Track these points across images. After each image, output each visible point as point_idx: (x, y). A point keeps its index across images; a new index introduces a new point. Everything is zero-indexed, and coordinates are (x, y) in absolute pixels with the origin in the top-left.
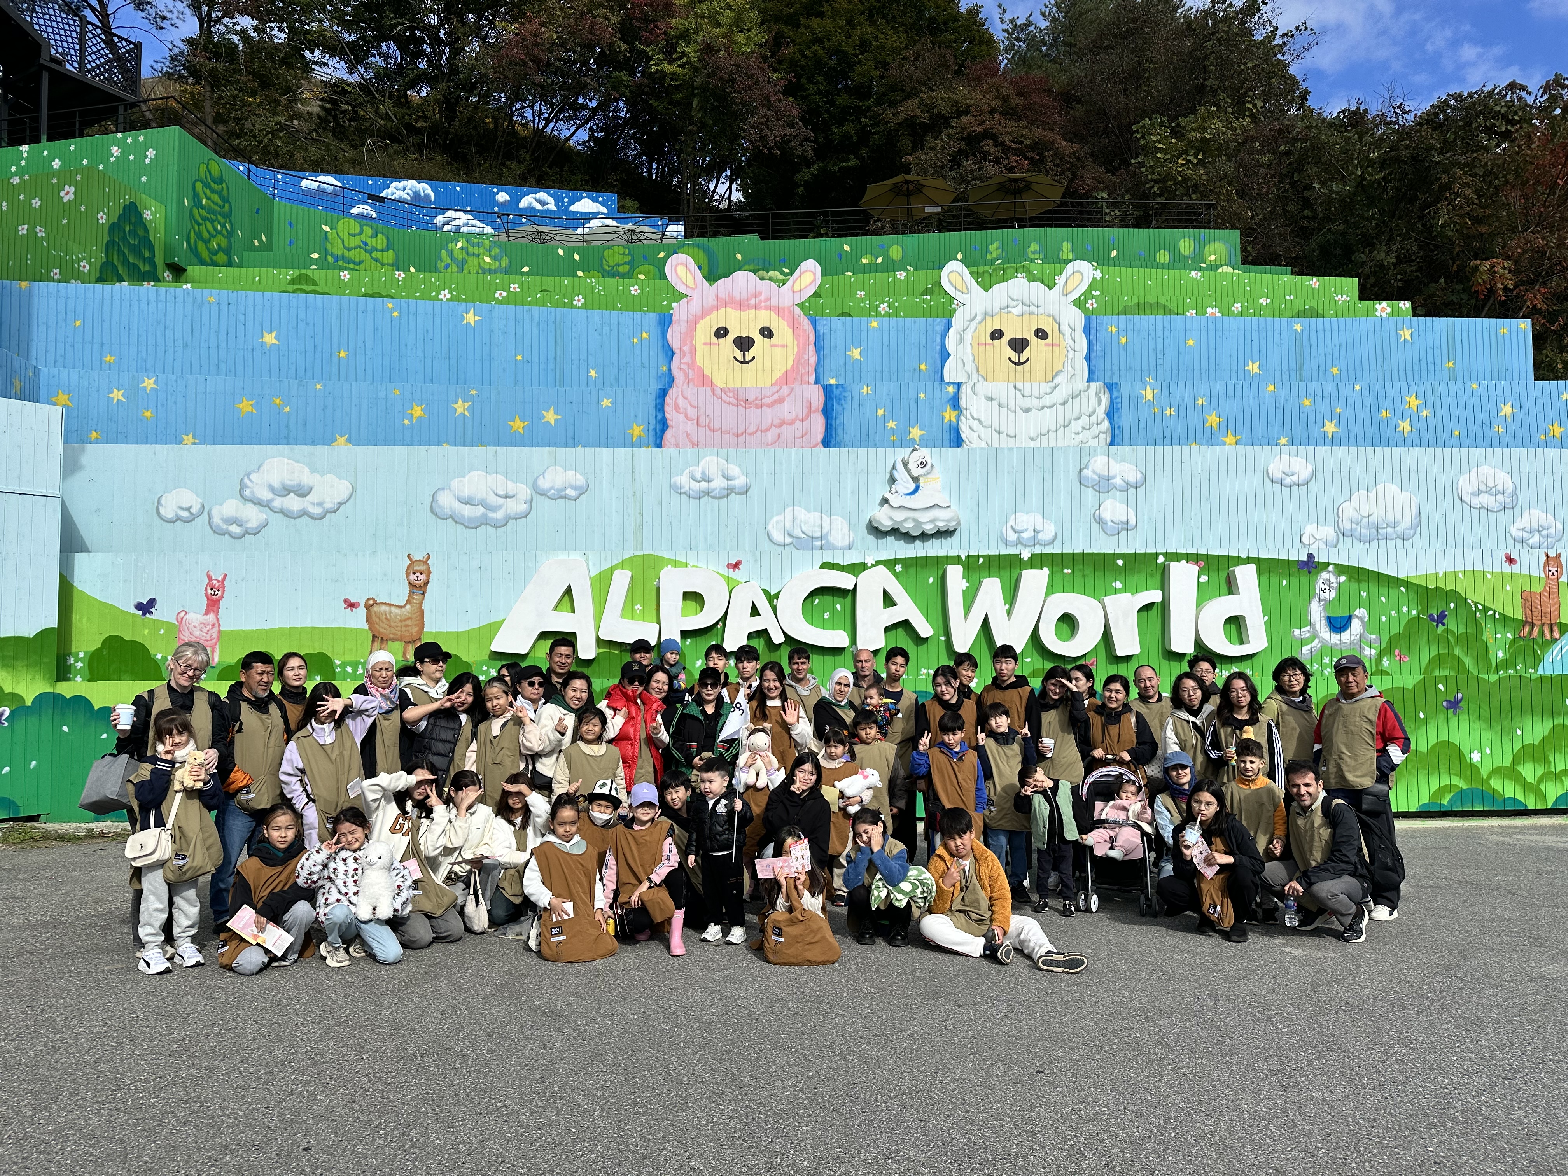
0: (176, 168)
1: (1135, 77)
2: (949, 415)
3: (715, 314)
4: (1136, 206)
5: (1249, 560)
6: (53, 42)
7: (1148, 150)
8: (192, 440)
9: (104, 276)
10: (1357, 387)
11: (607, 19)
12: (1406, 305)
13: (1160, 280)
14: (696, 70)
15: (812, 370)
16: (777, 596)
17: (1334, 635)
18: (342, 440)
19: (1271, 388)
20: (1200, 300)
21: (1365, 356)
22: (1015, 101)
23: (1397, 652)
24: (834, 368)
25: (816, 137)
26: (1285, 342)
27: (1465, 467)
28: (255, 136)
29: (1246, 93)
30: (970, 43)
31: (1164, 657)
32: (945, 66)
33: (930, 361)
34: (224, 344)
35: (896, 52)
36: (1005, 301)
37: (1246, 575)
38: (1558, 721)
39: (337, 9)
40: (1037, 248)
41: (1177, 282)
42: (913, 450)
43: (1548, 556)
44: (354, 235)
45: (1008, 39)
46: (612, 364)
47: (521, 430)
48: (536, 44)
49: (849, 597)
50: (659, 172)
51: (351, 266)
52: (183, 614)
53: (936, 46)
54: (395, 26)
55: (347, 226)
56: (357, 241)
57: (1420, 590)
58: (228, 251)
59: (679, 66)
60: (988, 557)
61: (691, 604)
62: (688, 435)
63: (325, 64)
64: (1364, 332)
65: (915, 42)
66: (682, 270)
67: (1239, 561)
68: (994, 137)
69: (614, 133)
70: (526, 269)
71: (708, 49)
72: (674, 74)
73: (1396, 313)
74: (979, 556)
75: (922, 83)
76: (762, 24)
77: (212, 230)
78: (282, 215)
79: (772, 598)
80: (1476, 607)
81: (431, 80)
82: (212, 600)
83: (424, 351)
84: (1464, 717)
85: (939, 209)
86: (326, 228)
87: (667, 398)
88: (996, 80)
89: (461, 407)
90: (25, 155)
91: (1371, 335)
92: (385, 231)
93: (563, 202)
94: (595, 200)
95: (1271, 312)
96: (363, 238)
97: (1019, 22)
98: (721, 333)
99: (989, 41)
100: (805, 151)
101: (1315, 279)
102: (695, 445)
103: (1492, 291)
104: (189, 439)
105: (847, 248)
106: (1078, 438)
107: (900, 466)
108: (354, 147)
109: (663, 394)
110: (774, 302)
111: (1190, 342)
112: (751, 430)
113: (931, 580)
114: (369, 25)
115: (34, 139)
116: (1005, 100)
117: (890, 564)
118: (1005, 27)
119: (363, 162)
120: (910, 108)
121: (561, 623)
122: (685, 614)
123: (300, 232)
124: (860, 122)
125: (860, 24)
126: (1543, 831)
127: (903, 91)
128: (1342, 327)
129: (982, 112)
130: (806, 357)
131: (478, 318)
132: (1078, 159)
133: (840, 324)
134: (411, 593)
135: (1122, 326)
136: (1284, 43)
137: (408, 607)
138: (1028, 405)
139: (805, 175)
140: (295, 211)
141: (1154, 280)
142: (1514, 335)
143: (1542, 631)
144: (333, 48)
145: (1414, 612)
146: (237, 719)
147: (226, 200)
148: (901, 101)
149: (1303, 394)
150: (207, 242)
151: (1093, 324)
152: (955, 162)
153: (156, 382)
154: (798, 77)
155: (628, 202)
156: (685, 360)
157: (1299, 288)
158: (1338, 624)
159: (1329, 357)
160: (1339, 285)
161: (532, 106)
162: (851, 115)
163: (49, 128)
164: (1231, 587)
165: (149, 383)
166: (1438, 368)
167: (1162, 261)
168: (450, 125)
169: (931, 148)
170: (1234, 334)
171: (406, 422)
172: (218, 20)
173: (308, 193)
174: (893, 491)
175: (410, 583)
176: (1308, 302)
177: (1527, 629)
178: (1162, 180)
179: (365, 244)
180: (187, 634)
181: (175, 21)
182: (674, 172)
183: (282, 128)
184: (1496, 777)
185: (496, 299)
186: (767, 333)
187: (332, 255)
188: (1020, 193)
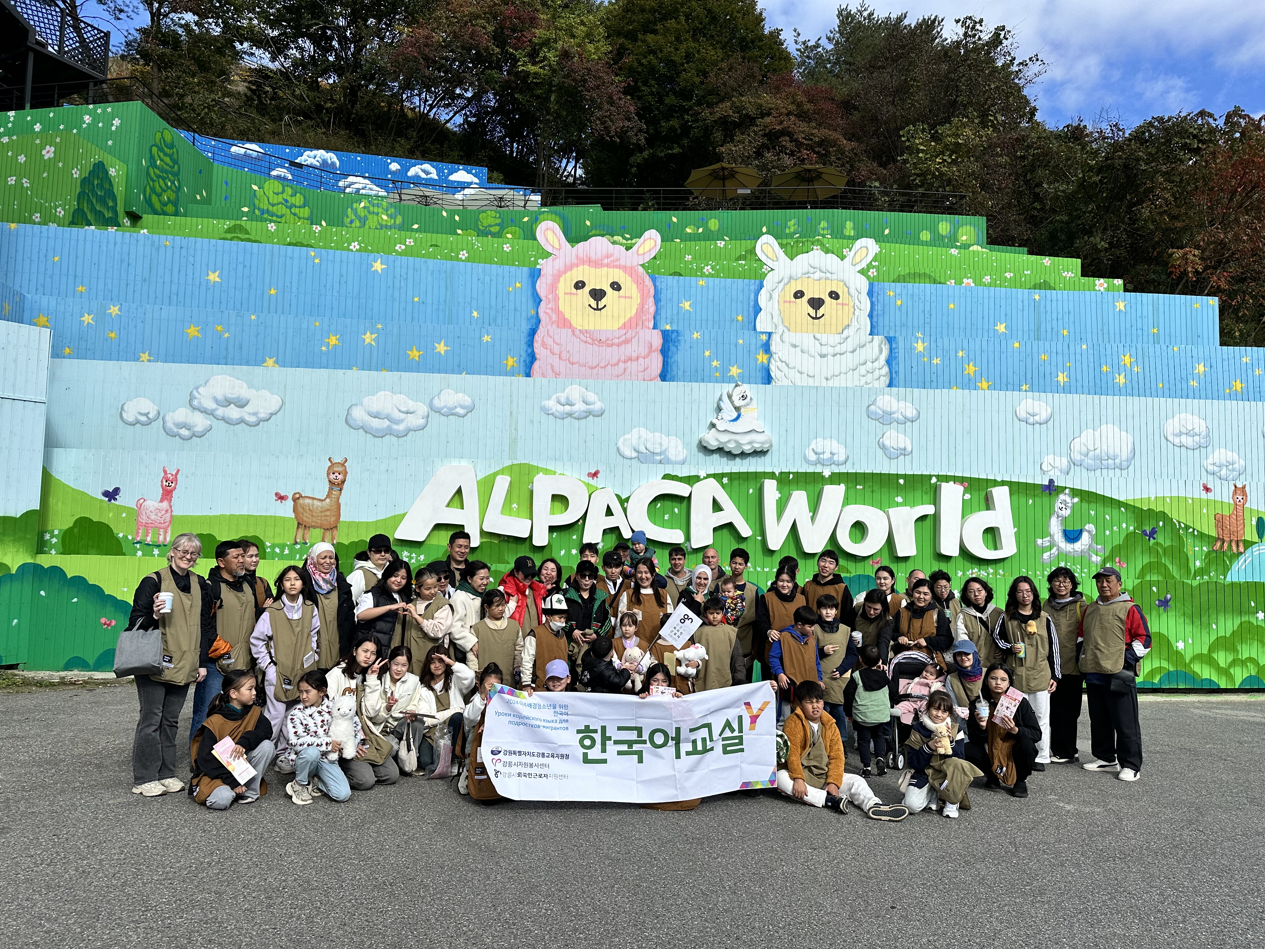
0: (137, 135)
1: (903, 91)
2: (762, 358)
3: (575, 269)
4: (902, 194)
5: (1003, 483)
6: (38, 29)
7: (913, 150)
8: (148, 358)
9: (76, 221)
10: (1084, 347)
11: (484, 28)
12: (1119, 282)
13: (925, 255)
14: (554, 71)
15: (651, 317)
16: (627, 500)
17: (1068, 545)
18: (270, 362)
19: (1017, 345)
20: (958, 272)
21: (1089, 322)
22: (808, 106)
23: (1117, 559)
24: (669, 316)
25: (647, 129)
26: (1026, 308)
27: (1170, 414)
28: (194, 110)
29: (989, 107)
30: (771, 58)
31: (935, 559)
32: (753, 76)
33: (746, 313)
34: (175, 280)
35: (714, 63)
36: (806, 268)
37: (1001, 495)
38: (1245, 618)
39: (263, 11)
40: (826, 225)
41: (939, 257)
42: (736, 386)
43: (1236, 487)
44: (277, 194)
45: (801, 57)
46: (491, 307)
47: (417, 358)
48: (426, 45)
49: (685, 502)
50: (520, 152)
51: (274, 218)
52: (142, 501)
53: (746, 61)
54: (311, 26)
55: (272, 186)
56: (280, 198)
57: (1136, 511)
58: (175, 204)
59: (541, 68)
60: (797, 474)
61: (558, 505)
62: (552, 367)
63: (252, 54)
64: (1088, 303)
65: (729, 56)
66: (550, 235)
67: (995, 483)
68: (790, 134)
69: (484, 119)
70: (416, 226)
71: (565, 55)
72: (535, 73)
73: (1111, 288)
74: (789, 473)
75: (733, 89)
76: (608, 37)
77: (163, 186)
78: (220, 175)
79: (623, 502)
80: (1180, 525)
81: (339, 70)
82: (167, 491)
83: (339, 292)
84: (1172, 613)
85: (749, 192)
86: (255, 187)
87: (536, 337)
88: (792, 89)
89: (369, 338)
90: (12, 119)
91: (1094, 305)
92: (303, 191)
93: (444, 173)
94: (469, 172)
95: (1015, 283)
96: (285, 197)
97: (810, 44)
98: (580, 285)
99: (785, 57)
100: (639, 140)
101: (1047, 258)
102: (557, 375)
103: (1185, 273)
104: (145, 356)
105: (675, 220)
106: (863, 380)
107: (725, 398)
108: (274, 121)
109: (533, 332)
110: (622, 262)
111: (952, 306)
112: (603, 364)
113: (751, 491)
114: (289, 24)
115: (20, 107)
116: (799, 105)
117: (718, 477)
118: (799, 47)
119: (280, 134)
120: (724, 109)
121: (453, 517)
122: (552, 512)
123: (234, 190)
124: (683, 119)
125: (686, 40)
126: (1234, 706)
127: (718, 95)
128: (1071, 298)
129: (781, 114)
130: (647, 307)
131: (384, 266)
132: (856, 154)
133: (675, 282)
134: (331, 489)
135: (898, 291)
136: (1020, 70)
137: (328, 500)
138: (824, 352)
139: (638, 158)
140: (230, 172)
141: (921, 255)
142: (1205, 309)
143: (1230, 546)
144: (260, 41)
145: (1132, 528)
146: (219, 597)
147: (175, 162)
148: (717, 103)
149: (1041, 350)
150: (159, 195)
151: (876, 289)
152: (759, 154)
153: (120, 310)
154: (636, 81)
155: (495, 174)
156: (550, 306)
157: (1034, 265)
158: (1072, 536)
159: (1060, 321)
160: (1065, 264)
161: (419, 95)
162: (676, 112)
163: (32, 99)
164: (988, 503)
165: (114, 310)
166: (1145, 333)
167: (925, 239)
168: (353, 107)
169: (739, 141)
170: (986, 301)
171: (324, 348)
172: (166, 16)
173: (237, 157)
174: (720, 417)
175: (330, 481)
176: (1043, 277)
177: (1219, 544)
178: (922, 175)
179: (286, 201)
180: (144, 517)
181: (130, 13)
182: (531, 152)
183: (217, 103)
184: (1196, 661)
185: (396, 251)
186: (616, 286)
187: (259, 209)
188: (812, 181)
